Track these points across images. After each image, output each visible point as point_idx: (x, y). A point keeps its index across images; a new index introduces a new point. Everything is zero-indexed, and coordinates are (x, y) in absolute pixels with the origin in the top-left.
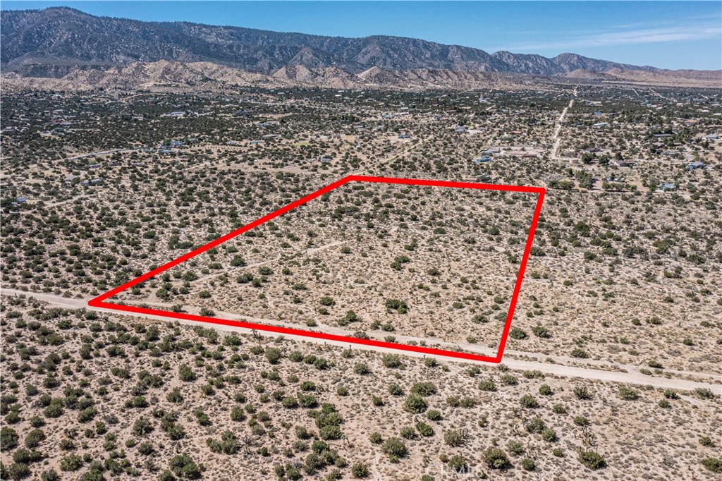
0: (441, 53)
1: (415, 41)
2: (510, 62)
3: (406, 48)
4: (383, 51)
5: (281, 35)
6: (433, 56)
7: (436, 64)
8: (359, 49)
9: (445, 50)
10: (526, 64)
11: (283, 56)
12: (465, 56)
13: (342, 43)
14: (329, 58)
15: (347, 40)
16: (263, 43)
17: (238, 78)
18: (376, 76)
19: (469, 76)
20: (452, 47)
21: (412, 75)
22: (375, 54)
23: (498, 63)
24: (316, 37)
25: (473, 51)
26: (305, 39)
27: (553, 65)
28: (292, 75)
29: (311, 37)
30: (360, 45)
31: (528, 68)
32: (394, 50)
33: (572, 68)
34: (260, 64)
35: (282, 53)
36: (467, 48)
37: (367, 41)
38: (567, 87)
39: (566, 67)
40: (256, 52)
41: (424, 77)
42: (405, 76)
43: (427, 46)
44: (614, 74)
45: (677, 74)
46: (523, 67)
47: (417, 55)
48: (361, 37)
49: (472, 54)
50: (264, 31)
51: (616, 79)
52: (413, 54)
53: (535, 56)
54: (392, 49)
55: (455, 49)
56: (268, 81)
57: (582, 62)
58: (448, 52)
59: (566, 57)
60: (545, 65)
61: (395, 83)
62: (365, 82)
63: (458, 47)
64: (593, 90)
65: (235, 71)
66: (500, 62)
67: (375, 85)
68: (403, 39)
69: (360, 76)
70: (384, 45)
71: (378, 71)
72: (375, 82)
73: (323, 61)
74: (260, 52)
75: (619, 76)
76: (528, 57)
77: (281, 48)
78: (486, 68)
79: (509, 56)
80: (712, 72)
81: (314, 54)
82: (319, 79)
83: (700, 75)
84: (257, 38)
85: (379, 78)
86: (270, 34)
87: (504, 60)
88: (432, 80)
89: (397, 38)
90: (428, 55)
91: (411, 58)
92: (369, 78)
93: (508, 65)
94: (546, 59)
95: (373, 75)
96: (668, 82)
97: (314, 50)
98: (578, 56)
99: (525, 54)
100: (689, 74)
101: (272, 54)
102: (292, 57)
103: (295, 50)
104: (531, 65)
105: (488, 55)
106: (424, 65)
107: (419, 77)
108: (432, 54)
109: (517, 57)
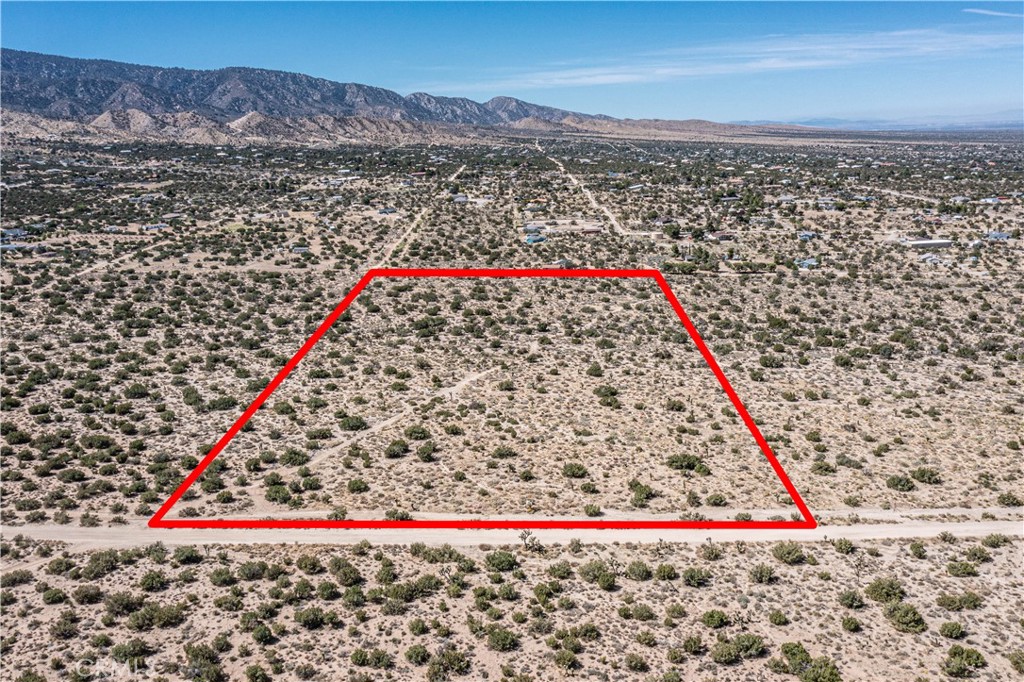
0: (334, 95)
1: (294, 77)
2: (431, 107)
3: (283, 86)
4: (250, 90)
5: (80, 63)
6: (324, 99)
8: (212, 88)
9: (339, 92)
10: (453, 111)
11: (91, 95)
12: (370, 99)
13: (183, 77)
14: (168, 99)
15: (190, 73)
16: (49, 75)
17: (34, 128)
18: (259, 125)
19: (392, 126)
20: (350, 85)
21: (310, 125)
22: (237, 94)
23: (416, 109)
24: (138, 67)
25: (380, 93)
26: (122, 71)
27: (487, 112)
28: (123, 123)
29: (132, 67)
30: (214, 80)
31: (456, 116)
32: (266, 88)
33: (514, 116)
34: (54, 107)
35: (88, 90)
36: (371, 88)
37: (223, 75)
38: (524, 141)
39: (504, 115)
40: (43, 87)
41: (329, 127)
42: (301, 125)
43: (314, 84)
44: (573, 125)
45: (645, 124)
46: (450, 115)
47: (303, 97)
48: (212, 69)
49: (378, 96)
50: (50, 56)
51: (578, 131)
52: (295, 95)
53: (462, 100)
54: (263, 88)
55: (355, 89)
56: (87, 133)
57: (523, 109)
58: (345, 93)
59: (502, 102)
60: (477, 112)
61: (289, 135)
62: (243, 134)
63: (359, 87)
64: (559, 144)
65: (27, 118)
66: (418, 107)
67: (260, 139)
68: (277, 74)
69: (233, 125)
70: (250, 82)
71: (259, 119)
72: (258, 134)
73: (159, 103)
74: (51, 90)
75: (580, 126)
76: (454, 101)
77: (85, 84)
78: (402, 115)
79: (429, 100)
80: (682, 123)
81: (144, 93)
82: (170, 130)
83: (670, 125)
84: (39, 68)
85: (262, 129)
86: (61, 61)
87: (423, 104)
88: (342, 132)
89: (268, 72)
90: (317, 97)
91: (293, 101)
92: (248, 129)
93: (429, 112)
94: (477, 104)
95: (252, 124)
96: (642, 135)
97: (143, 86)
98: (517, 101)
99: (449, 97)
100: (657, 124)
101: (72, 93)
102: (107, 97)
103: (112, 87)
104: (459, 112)
105: (401, 98)
106: (314, 111)
107: (322, 128)
108: (322, 96)
109: (440, 100)
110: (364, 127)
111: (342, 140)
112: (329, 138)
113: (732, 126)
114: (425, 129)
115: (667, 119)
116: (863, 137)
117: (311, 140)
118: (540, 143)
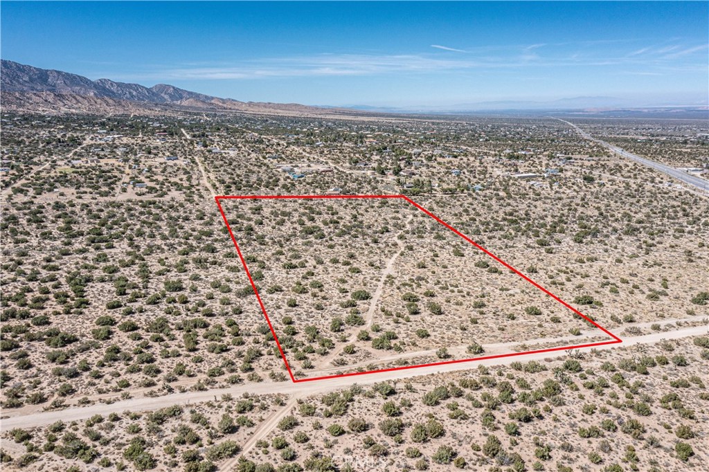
0: (39, 78)
2: (114, 89)
6: (31, 80)
7: (39, 88)
9: (43, 74)
10: (130, 93)
12: (68, 82)
20: (52, 71)
25: (74, 77)
27: (153, 94)
31: (132, 96)
33: (174, 98)
36: (67, 74)
42: (28, 99)
44: (220, 104)
46: (128, 95)
49: (74, 80)
51: (227, 109)
53: (136, 85)
55: (56, 74)
57: (178, 94)
58: (47, 77)
59: (163, 88)
60: (147, 94)
61: (22, 105)
63: (59, 73)
66: (104, 88)
75: (225, 106)
76: (129, 86)
78: (95, 94)
79: (111, 84)
87: (107, 87)
88: (62, 104)
90: (26, 78)
93: (113, 92)
94: (146, 89)
98: (174, 88)
99: (126, 83)
100: (271, 105)
104: (134, 93)
105: (91, 82)
106: (25, 88)
107: (46, 101)
108: (30, 78)
109: (119, 85)
110: (78, 102)
111: (64, 110)
112: (54, 108)
113: (317, 108)
114: (123, 104)
115: (276, 102)
116: (401, 117)
117: (40, 109)
118: (206, 115)
